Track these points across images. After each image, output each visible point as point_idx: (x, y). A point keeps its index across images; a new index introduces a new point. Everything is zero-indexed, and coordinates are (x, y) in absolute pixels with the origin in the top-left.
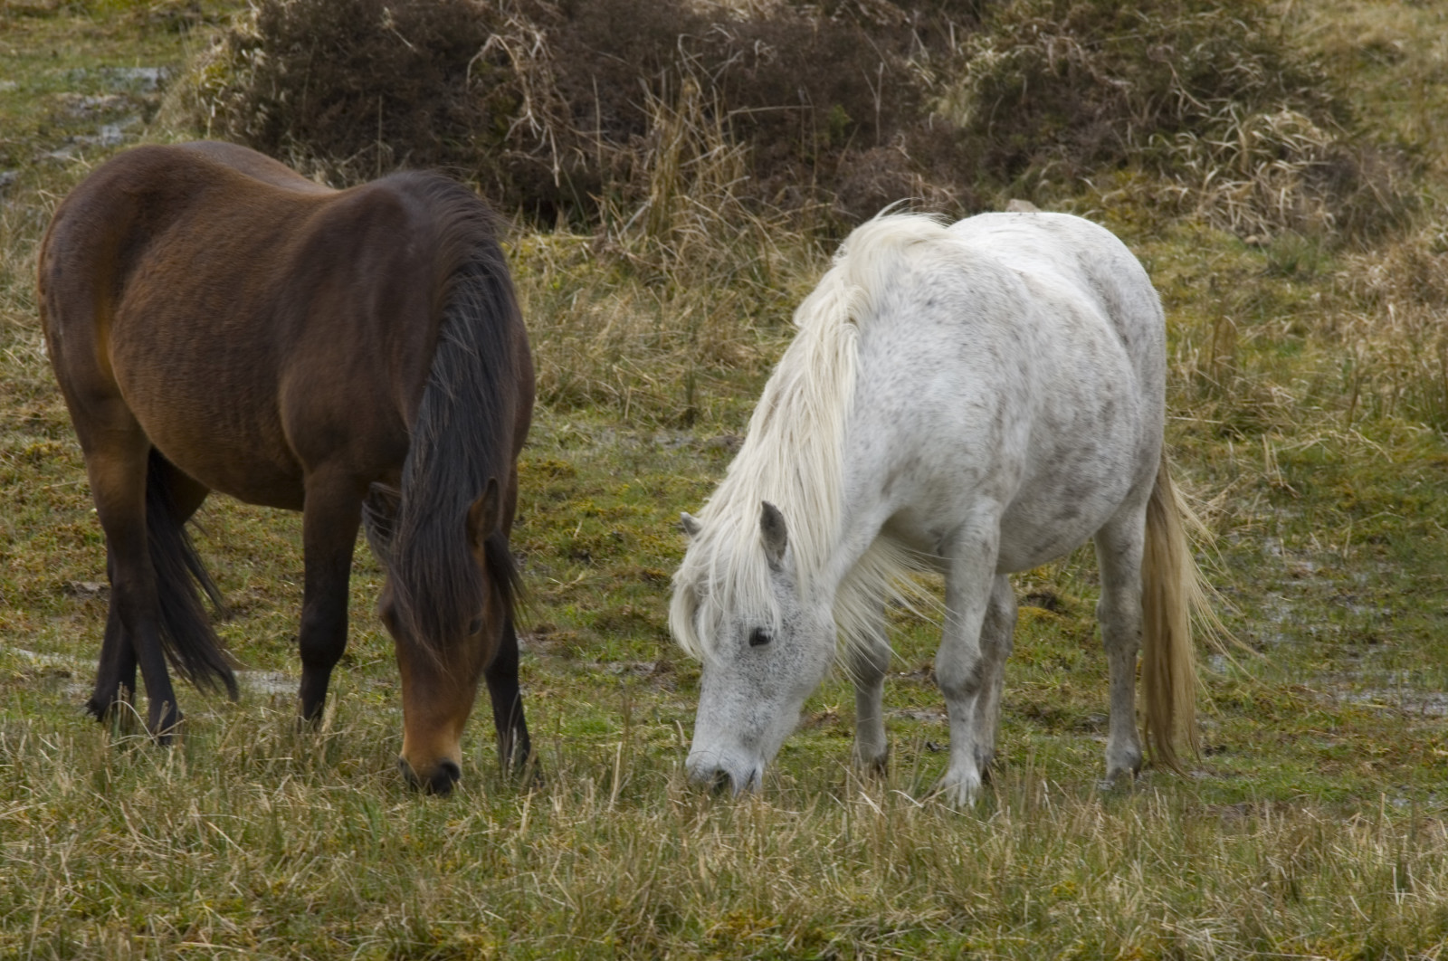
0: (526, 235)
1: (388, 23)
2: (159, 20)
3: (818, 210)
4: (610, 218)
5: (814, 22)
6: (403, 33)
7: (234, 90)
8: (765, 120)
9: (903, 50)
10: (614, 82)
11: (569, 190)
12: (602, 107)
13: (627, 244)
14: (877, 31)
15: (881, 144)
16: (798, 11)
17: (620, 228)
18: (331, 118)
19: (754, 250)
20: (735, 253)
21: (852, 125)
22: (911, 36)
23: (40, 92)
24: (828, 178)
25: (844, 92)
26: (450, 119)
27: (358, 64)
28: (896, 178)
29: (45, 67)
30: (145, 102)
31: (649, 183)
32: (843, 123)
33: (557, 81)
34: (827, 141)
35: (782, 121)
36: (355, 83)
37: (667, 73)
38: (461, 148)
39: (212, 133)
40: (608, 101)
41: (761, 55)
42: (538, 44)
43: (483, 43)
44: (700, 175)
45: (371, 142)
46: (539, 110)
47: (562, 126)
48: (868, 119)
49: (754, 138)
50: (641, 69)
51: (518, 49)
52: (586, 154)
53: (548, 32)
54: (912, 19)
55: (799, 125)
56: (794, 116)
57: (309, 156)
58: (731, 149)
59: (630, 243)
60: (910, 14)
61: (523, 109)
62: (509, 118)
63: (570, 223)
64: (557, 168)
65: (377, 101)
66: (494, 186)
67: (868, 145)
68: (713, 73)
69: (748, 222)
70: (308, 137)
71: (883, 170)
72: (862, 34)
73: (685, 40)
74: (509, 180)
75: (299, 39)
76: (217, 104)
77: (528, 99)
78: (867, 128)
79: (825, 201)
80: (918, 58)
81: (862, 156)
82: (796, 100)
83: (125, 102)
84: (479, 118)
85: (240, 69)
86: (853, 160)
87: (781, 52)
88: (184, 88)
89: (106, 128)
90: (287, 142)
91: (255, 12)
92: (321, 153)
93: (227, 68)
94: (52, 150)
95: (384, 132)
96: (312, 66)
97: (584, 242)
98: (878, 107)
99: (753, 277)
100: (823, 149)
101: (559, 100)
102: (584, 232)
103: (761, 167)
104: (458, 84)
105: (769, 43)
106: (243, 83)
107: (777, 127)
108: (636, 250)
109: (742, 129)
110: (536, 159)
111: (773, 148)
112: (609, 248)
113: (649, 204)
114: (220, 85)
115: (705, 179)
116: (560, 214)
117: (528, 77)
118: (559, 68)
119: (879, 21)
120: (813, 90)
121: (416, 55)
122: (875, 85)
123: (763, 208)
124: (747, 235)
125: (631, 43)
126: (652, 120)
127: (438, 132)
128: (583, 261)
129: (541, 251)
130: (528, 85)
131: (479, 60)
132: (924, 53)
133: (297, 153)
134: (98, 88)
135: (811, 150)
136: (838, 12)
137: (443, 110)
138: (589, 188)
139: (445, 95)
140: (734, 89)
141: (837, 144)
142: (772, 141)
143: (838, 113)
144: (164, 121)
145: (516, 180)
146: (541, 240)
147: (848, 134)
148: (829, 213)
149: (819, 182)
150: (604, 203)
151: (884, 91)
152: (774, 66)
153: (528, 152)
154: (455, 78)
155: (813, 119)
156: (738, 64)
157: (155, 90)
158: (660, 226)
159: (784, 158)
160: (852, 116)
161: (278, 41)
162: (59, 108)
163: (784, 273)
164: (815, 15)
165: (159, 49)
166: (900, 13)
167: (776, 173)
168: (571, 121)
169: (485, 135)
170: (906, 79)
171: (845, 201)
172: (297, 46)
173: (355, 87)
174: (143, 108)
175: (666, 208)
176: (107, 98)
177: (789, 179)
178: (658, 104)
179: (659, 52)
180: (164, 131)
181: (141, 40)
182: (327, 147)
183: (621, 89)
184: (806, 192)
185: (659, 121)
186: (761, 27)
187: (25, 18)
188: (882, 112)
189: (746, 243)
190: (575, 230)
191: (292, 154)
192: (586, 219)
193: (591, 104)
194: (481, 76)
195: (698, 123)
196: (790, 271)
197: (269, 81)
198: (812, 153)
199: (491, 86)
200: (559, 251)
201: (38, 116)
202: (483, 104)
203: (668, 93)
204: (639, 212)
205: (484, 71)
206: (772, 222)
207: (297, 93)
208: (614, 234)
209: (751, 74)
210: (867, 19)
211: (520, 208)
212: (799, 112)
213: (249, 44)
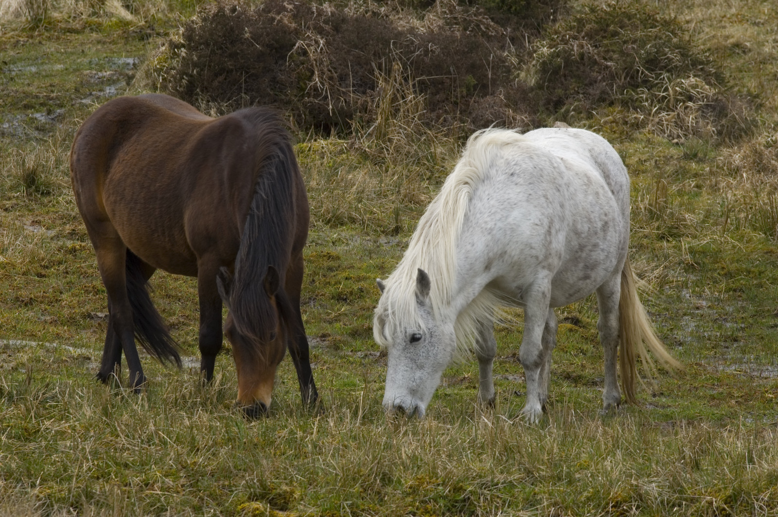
0: (315, 140)
1: (247, 35)
2: (134, 34)
3: (460, 127)
4: (357, 131)
5: (458, 34)
6: (255, 40)
7: (171, 69)
8: (434, 83)
9: (503, 48)
10: (359, 64)
11: (337, 117)
12: (353, 76)
13: (366, 144)
14: (489, 38)
15: (491, 94)
16: (450, 28)
17: (362, 137)
18: (219, 82)
19: (429, 147)
20: (419, 149)
21: (477, 85)
22: (506, 40)
23: (75, 70)
24: (465, 111)
25: (473, 68)
26: (278, 82)
27: (232, 56)
28: (499, 111)
29: (78, 58)
30: (127, 75)
31: (376, 114)
32: (472, 84)
33: (331, 63)
34: (465, 93)
35: (442, 83)
36: (231, 65)
37: (385, 59)
38: (283, 97)
39: (160, 90)
40: (356, 73)
41: (431, 50)
42: (321, 45)
43: (295, 45)
44: (402, 110)
45: (239, 94)
46: (322, 78)
47: (333, 86)
48: (485, 82)
49: (428, 92)
50: (372, 57)
51: (312, 48)
52: (345, 100)
53: (326, 39)
54: (507, 33)
55: (451, 85)
56: (448, 81)
57: (208, 101)
58: (417, 97)
59: (367, 144)
60: (506, 30)
61: (314, 77)
62: (307, 82)
63: (337, 134)
64: (331, 107)
65: (242, 74)
66: (299, 115)
67: (485, 95)
68: (408, 59)
69: (425, 133)
70: (208, 92)
71: (493, 107)
72: (482, 40)
73: (394, 43)
74: (307, 113)
75: (203, 44)
76: (163, 76)
77: (316, 73)
78: (485, 86)
79: (464, 123)
80: (510, 52)
81: (482, 100)
82: (449, 73)
83: (117, 75)
84: (292, 82)
85: (174, 58)
86: (478, 102)
87: (441, 49)
88: (147, 68)
89: (108, 88)
90: (197, 94)
91: (182, 30)
92: (214, 100)
93: (167, 58)
94: (81, 99)
95: (245, 89)
96: (210, 57)
97: (344, 143)
98: (490, 76)
99: (428, 161)
100: (462, 97)
101: (332, 73)
102: (344, 138)
103: (432, 106)
104: (282, 65)
105: (435, 45)
106: (176, 65)
107: (440, 86)
108: (369, 147)
109: (422, 87)
110: (320, 102)
111: (438, 96)
112: (356, 146)
113: (376, 124)
114: (164, 66)
115: (404, 112)
116: (332, 129)
117: (316, 62)
118: (332, 57)
119: (490, 33)
120: (457, 68)
121: (261, 51)
122: (489, 65)
123: (433, 126)
124: (425, 140)
125: (367, 44)
126: (378, 83)
127: (272, 89)
128: (344, 153)
129: (323, 148)
130: (316, 65)
131: (292, 53)
132: (513, 49)
133: (202, 100)
134: (104, 68)
135: (457, 97)
136: (470, 29)
137: (274, 78)
138: (346, 116)
139: (275, 71)
140: (418, 67)
141: (470, 94)
142: (437, 93)
143: (471, 79)
144: (137, 84)
145: (310, 113)
146: (323, 142)
147: (475, 90)
148: (466, 129)
149: (461, 113)
150: (354, 124)
151: (493, 67)
152: (438, 55)
153: (316, 99)
154: (280, 62)
155: (458, 82)
156: (421, 55)
157: (132, 69)
158: (382, 135)
159: (444, 102)
160: (477, 80)
161: (193, 44)
162: (85, 78)
163: (443, 159)
164: (458, 30)
165: (134, 49)
166: (501, 29)
167: (439, 109)
168: (338, 83)
169: (295, 91)
170: (504, 62)
171: (474, 123)
172: (202, 46)
173: (231, 67)
174: (126, 78)
175: (385, 126)
176: (108, 73)
177: (446, 111)
178: (381, 75)
179: (381, 49)
180: (137, 89)
181: (126, 44)
182: (217, 97)
183: (362, 67)
184: (454, 118)
185: (381, 83)
186: (432, 37)
187: (68, 34)
188: (492, 78)
189: (424, 143)
190: (340, 138)
191: (200, 100)
192: (345, 132)
193: (347, 75)
194: (293, 61)
195: (401, 84)
196: (446, 157)
197: (188, 64)
198: (457, 99)
199: (299, 66)
200: (332, 148)
201: (74, 82)
202: (294, 75)
203: (386, 69)
204: (372, 128)
205: (294, 59)
206: (437, 133)
207: (202, 70)
208: (359, 139)
209: (427, 60)
210: (485, 32)
211: (313, 127)
212: (451, 79)
213: (178, 46)
